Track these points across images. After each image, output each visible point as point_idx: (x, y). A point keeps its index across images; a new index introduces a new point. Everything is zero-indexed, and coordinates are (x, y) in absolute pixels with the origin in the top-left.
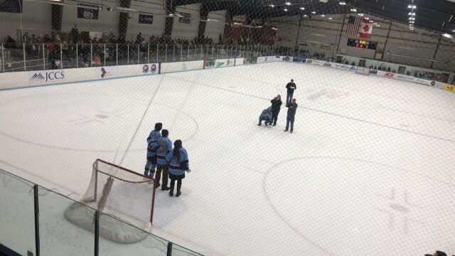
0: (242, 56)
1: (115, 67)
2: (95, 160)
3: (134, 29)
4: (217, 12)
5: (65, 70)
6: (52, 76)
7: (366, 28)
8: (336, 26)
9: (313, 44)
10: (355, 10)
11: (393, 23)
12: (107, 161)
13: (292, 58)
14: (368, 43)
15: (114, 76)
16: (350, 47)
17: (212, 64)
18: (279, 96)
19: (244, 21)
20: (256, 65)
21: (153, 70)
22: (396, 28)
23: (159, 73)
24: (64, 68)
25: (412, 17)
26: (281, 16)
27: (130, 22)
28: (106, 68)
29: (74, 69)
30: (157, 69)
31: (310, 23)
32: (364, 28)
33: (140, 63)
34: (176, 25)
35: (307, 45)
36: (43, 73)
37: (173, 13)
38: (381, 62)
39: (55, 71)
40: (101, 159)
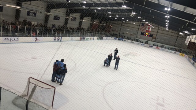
0: (97, 36)
1: (42, 37)
2: (29, 77)
3: (51, 22)
4: (87, 17)
5: (19, 37)
6: (13, 39)
7: (149, 28)
8: (136, 27)
9: (126, 33)
10: (144, 21)
11: (160, 27)
12: (34, 78)
13: (117, 39)
14: (149, 34)
15: (41, 41)
16: (142, 35)
17: (84, 39)
18: (111, 54)
19: (98, 22)
20: (102, 40)
21: (58, 40)
22: (161, 29)
23: (61, 41)
24: (19, 36)
25: (167, 25)
26: (114, 21)
27: (50, 19)
28: (37, 38)
29: (23, 37)
30: (60, 39)
31: (126, 25)
32: (148, 28)
33: (53, 36)
34: (69, 21)
35: (124, 34)
36: (9, 38)
37: (69, 16)
38: (154, 43)
39: (15, 37)
40: (32, 77)
